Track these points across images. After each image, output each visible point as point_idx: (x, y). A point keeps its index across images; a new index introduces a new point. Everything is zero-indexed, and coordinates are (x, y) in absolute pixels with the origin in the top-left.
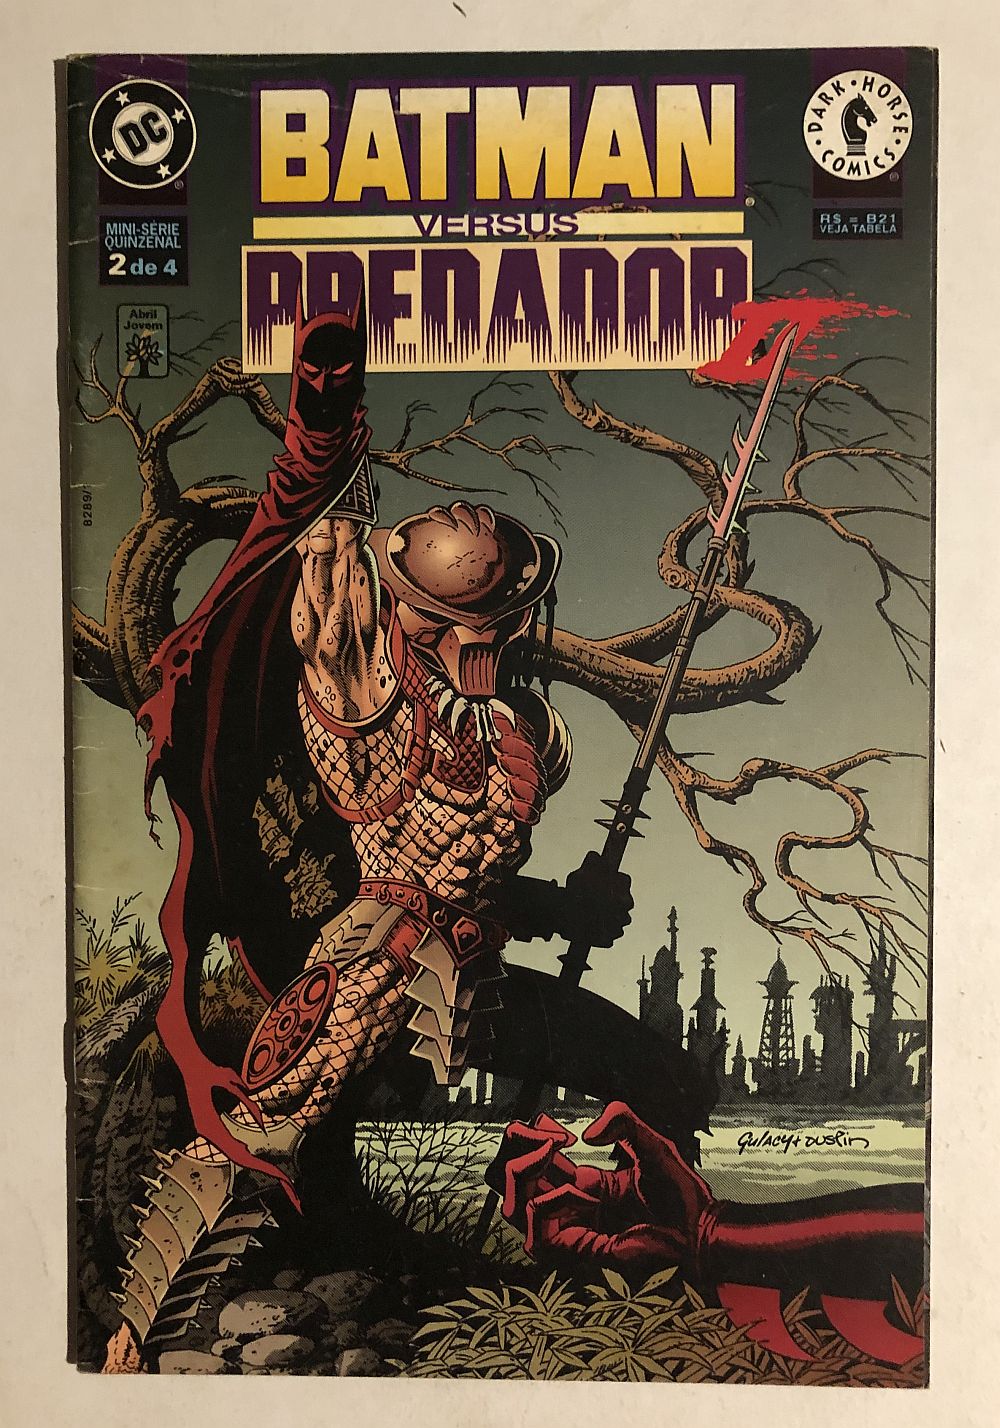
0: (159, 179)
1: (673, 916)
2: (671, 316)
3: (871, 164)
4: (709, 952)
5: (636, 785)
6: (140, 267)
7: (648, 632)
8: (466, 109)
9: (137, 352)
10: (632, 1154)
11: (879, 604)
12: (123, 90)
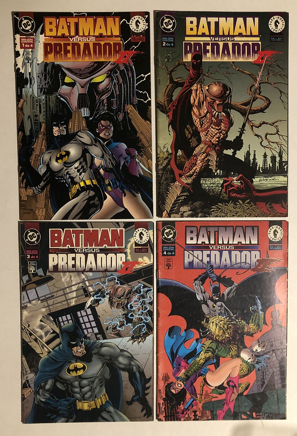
0: (171, 31)
1: (249, 146)
2: (249, 53)
3: (279, 30)
4: (255, 151)
5: (244, 125)
6: (167, 44)
7: (245, 102)
8: (218, 21)
9: (167, 58)
10: (243, 182)
11: (280, 97)
12: (165, 17)
